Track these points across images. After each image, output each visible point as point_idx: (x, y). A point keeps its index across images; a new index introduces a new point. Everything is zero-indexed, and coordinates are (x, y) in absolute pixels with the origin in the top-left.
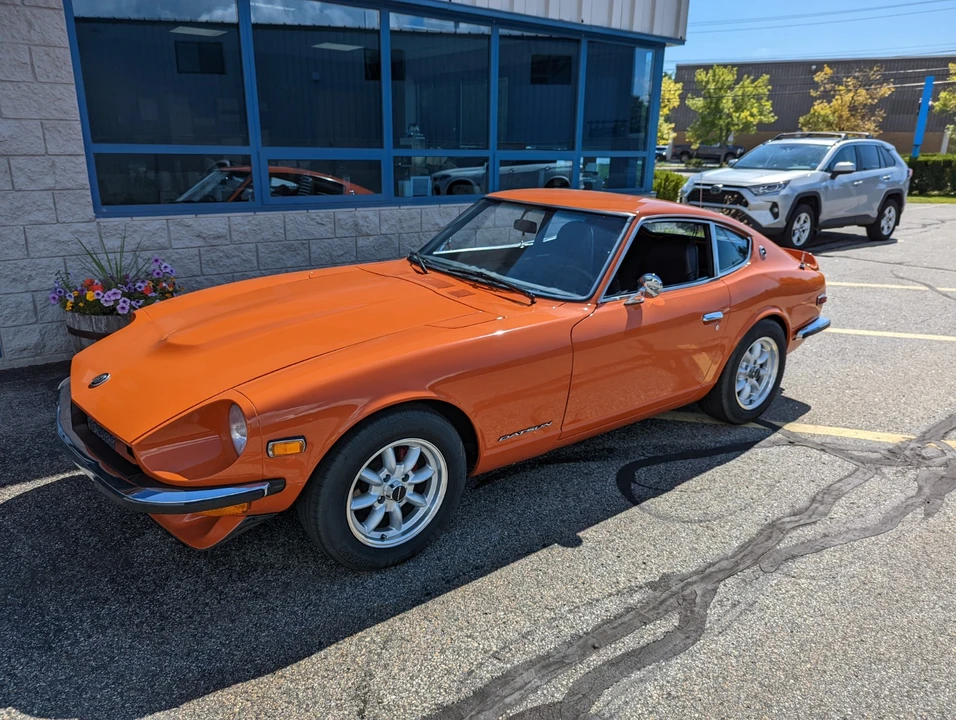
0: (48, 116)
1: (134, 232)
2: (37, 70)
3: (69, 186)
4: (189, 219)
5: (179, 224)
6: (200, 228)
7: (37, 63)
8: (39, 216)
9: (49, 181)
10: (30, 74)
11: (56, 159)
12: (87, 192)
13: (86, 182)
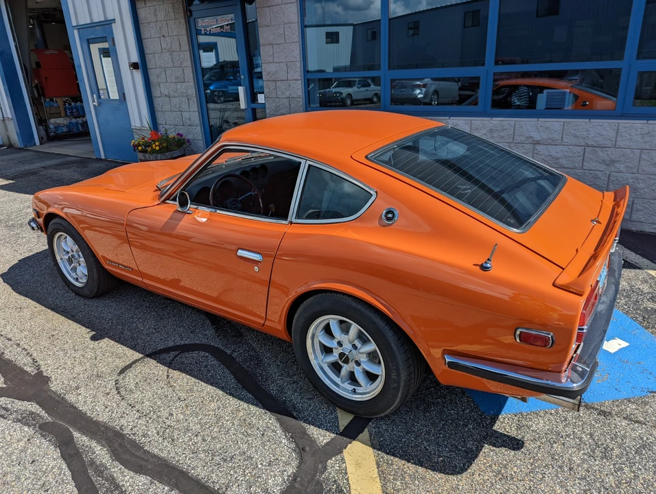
0: (289, 60)
2: (286, 37)
3: (294, 96)
7: (286, 33)
8: (284, 111)
9: (287, 94)
10: (284, 39)
11: (291, 82)
12: (301, 100)
13: (301, 94)
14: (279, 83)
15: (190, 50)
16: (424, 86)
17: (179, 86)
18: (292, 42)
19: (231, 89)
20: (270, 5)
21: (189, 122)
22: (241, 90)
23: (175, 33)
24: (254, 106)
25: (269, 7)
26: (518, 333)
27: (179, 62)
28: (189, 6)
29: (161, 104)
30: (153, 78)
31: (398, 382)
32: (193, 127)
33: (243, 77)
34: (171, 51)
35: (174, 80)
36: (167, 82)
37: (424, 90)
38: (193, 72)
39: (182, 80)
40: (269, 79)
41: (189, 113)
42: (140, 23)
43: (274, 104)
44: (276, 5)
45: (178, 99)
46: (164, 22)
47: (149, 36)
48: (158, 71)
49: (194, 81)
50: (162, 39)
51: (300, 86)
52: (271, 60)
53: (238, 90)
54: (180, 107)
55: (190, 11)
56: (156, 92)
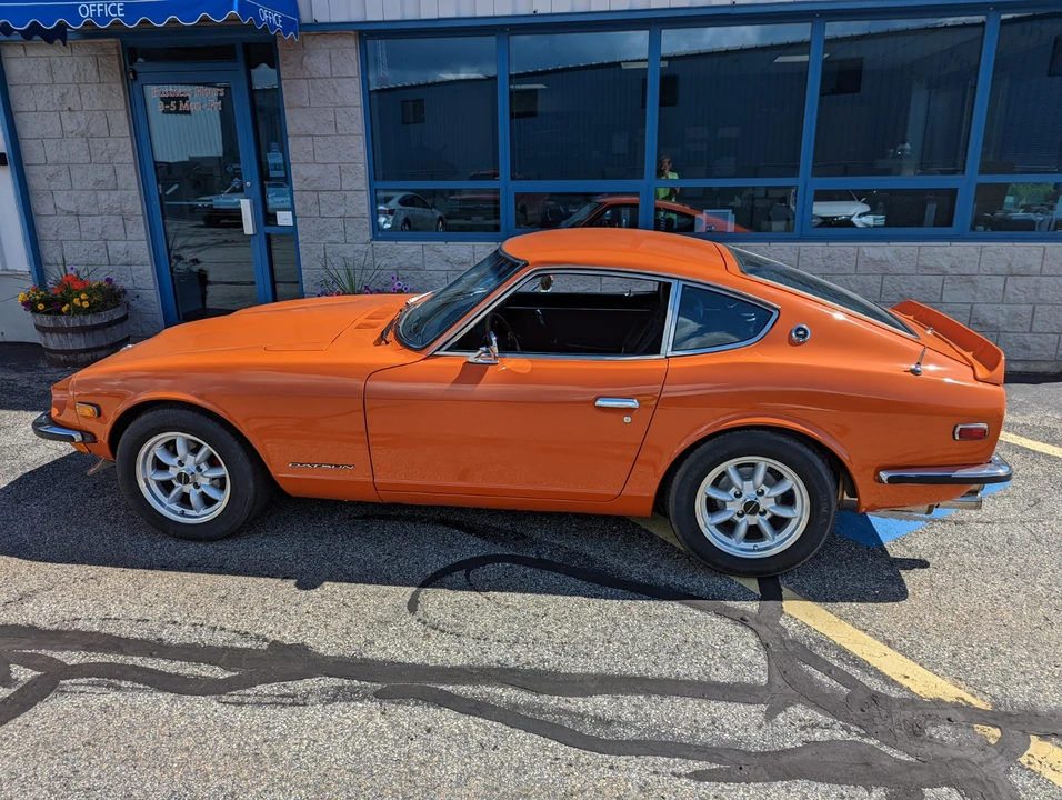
0: (344, 161)
1: (398, 253)
2: (338, 126)
3: (353, 214)
4: (440, 245)
5: (432, 249)
6: (449, 254)
7: (339, 120)
8: (334, 237)
9: (342, 211)
10: (334, 129)
11: (347, 194)
12: (367, 220)
13: (366, 212)
14: (323, 196)
15: (131, 135)
16: (391, 212)
17: (103, 196)
18: (350, 134)
19: (222, 201)
20: (308, 75)
21: (124, 259)
22: (245, 206)
23: (99, 105)
24: (269, 229)
25: (307, 79)
26: (958, 430)
27: (106, 155)
28: (131, 64)
29: (55, 228)
30: (37, 181)
31: (828, 516)
32: (134, 268)
33: (248, 184)
34: (87, 137)
35: (90, 186)
36: (72, 189)
37: (391, 217)
38: (137, 172)
39: (111, 186)
40: (306, 188)
41: (125, 243)
42: (8, 83)
43: (313, 227)
44: (320, 78)
45: (99, 218)
46: (73, 87)
47: (32, 108)
48: (51, 169)
49: (139, 188)
50: (65, 115)
51: (365, 200)
52: (309, 158)
53: (239, 203)
54: (103, 232)
55: (134, 73)
56: (43, 207)
